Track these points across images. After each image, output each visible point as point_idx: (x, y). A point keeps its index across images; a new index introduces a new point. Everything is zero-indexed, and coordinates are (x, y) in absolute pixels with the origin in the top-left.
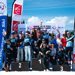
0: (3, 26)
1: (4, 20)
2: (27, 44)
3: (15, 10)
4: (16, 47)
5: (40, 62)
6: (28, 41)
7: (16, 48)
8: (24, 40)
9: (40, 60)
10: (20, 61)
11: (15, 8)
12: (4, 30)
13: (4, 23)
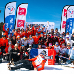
0: (11, 23)
1: (12, 18)
12: (11, 25)
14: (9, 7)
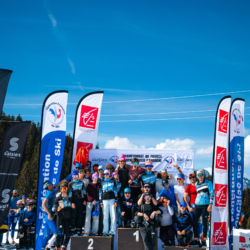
0: (56, 154)
1: (60, 140)
2: (109, 195)
3: (82, 119)
4: (83, 200)
5: (137, 238)
7: (85, 203)
8: (101, 187)
9: (136, 234)
10: (91, 234)
11: (82, 114)
12: (57, 161)
13: (58, 146)
14: (51, 107)
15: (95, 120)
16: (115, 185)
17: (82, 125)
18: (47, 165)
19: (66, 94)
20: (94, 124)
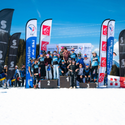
0: (33, 47)
5: (68, 80)
6: (56, 60)
9: (68, 78)
12: (33, 50)
13: (34, 43)
14: (30, 26)
15: (49, 32)
16: (58, 59)
17: (43, 34)
18: (29, 51)
19: (36, 21)
20: (49, 33)
